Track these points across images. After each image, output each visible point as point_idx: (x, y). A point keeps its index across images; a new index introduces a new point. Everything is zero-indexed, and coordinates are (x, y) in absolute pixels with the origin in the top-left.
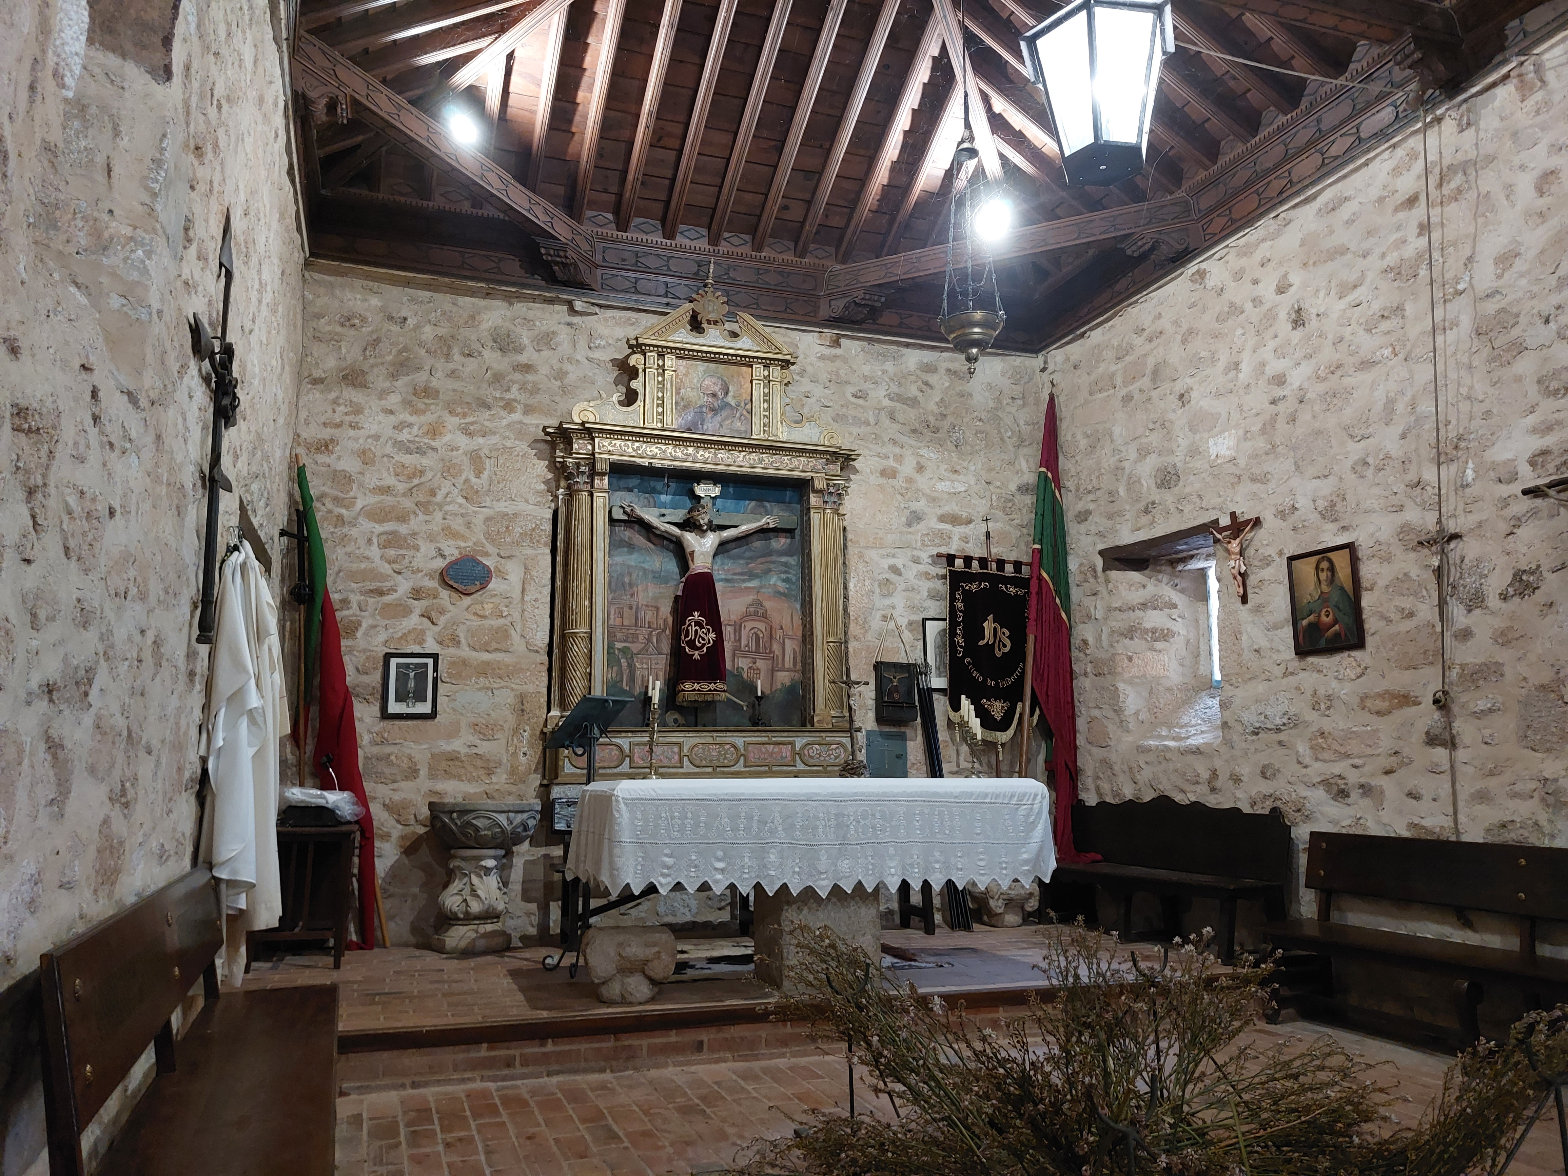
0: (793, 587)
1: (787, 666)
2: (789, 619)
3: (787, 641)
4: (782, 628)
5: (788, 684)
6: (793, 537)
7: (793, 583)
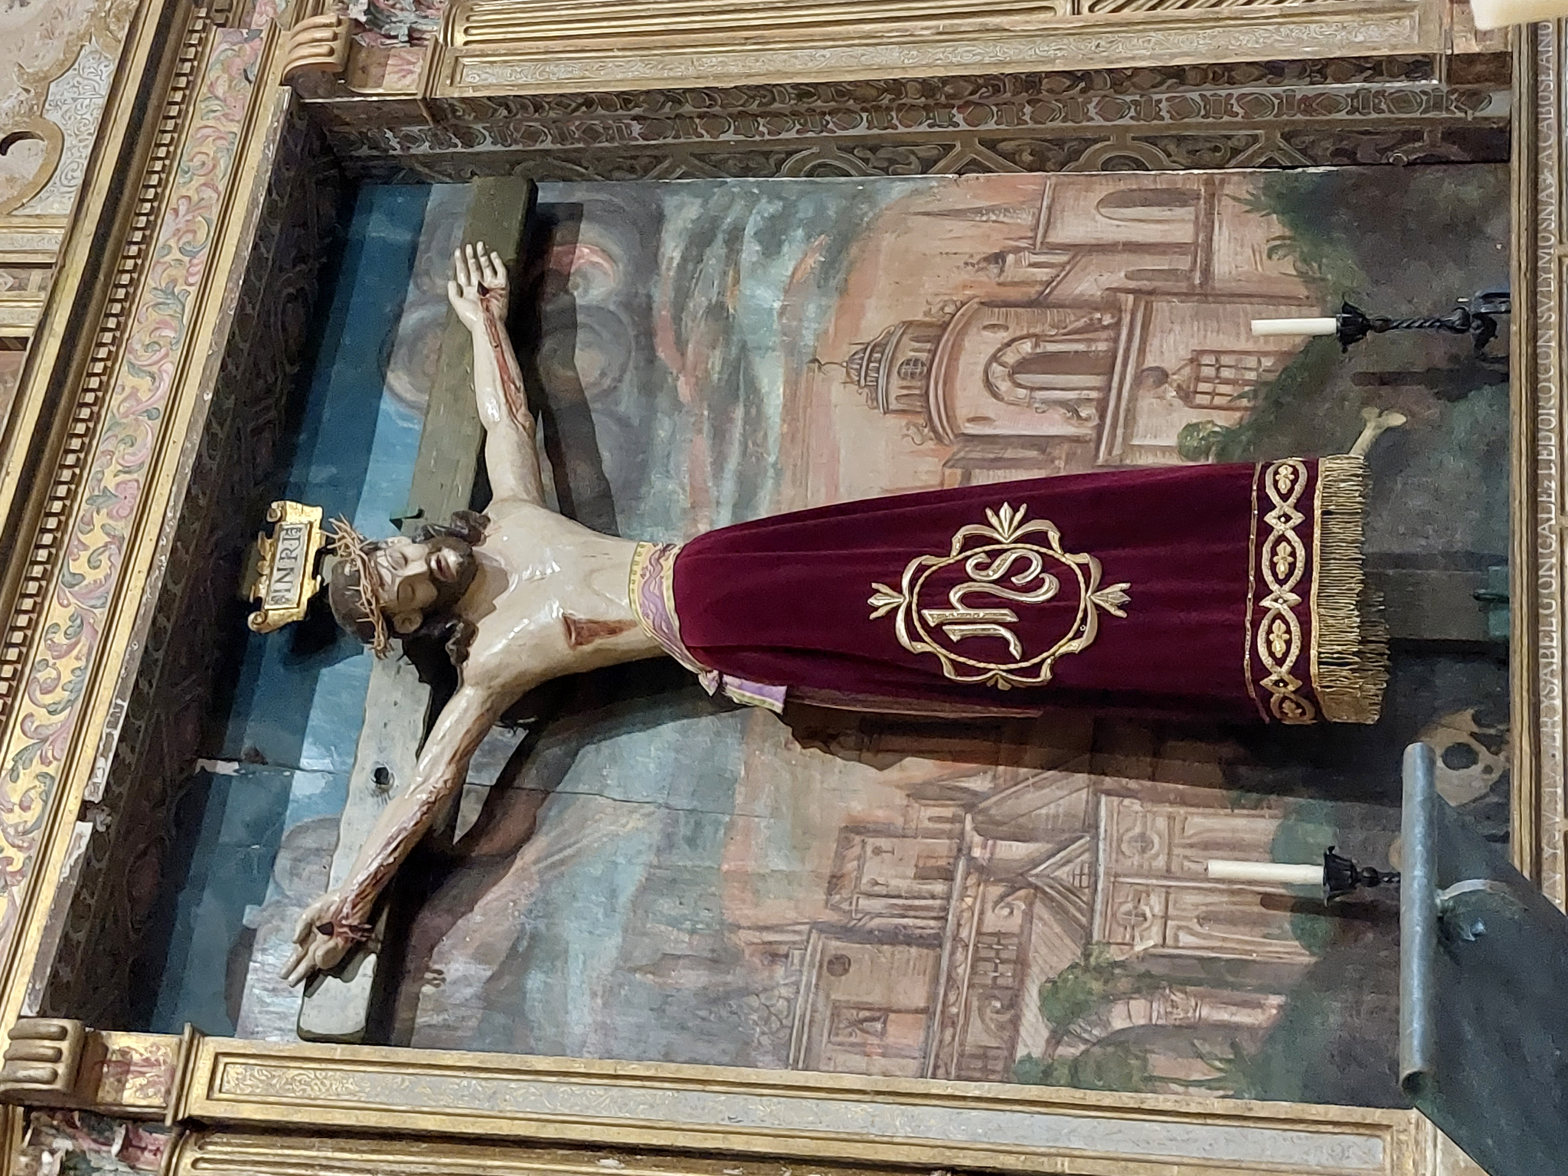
0: (806, 210)
1: (1183, 233)
2: (958, 227)
3: (1062, 234)
4: (998, 258)
5: (1277, 227)
6: (576, 212)
7: (790, 208)
